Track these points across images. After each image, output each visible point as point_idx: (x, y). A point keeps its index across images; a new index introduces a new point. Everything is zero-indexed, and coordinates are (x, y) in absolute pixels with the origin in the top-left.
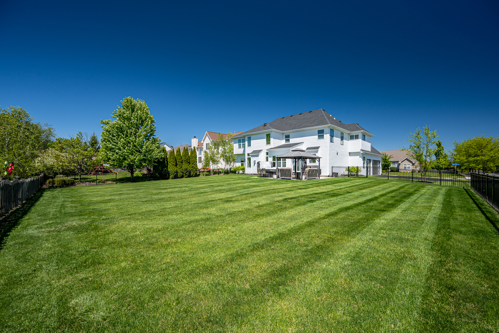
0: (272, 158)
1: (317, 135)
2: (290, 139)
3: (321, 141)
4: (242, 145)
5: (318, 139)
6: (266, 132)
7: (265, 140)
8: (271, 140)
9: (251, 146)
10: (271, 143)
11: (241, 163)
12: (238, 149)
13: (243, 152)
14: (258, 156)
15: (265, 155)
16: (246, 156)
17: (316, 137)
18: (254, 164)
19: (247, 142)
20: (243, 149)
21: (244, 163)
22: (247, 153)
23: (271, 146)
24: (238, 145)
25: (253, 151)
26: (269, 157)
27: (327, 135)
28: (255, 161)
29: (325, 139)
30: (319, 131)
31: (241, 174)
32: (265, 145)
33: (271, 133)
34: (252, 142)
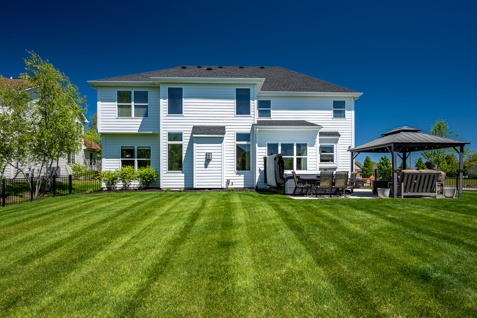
1: (331, 110)
2: (272, 111)
3: (339, 121)
4: (133, 108)
5: (334, 117)
6: (240, 82)
7: (232, 104)
8: (252, 105)
9: (184, 112)
10: (253, 113)
11: (122, 161)
12: (117, 118)
13: (138, 129)
14: (220, 141)
15: (233, 141)
16: (165, 141)
17: (330, 113)
18: (204, 163)
19: (165, 101)
20: (140, 120)
21: (136, 160)
22: (165, 132)
23: (253, 119)
24: (117, 107)
25: (192, 127)
26: (257, 144)
27: (350, 112)
28: (209, 153)
29: (347, 119)
30: (335, 102)
31: (135, 190)
32: (234, 116)
33: (252, 87)
34: (185, 102)
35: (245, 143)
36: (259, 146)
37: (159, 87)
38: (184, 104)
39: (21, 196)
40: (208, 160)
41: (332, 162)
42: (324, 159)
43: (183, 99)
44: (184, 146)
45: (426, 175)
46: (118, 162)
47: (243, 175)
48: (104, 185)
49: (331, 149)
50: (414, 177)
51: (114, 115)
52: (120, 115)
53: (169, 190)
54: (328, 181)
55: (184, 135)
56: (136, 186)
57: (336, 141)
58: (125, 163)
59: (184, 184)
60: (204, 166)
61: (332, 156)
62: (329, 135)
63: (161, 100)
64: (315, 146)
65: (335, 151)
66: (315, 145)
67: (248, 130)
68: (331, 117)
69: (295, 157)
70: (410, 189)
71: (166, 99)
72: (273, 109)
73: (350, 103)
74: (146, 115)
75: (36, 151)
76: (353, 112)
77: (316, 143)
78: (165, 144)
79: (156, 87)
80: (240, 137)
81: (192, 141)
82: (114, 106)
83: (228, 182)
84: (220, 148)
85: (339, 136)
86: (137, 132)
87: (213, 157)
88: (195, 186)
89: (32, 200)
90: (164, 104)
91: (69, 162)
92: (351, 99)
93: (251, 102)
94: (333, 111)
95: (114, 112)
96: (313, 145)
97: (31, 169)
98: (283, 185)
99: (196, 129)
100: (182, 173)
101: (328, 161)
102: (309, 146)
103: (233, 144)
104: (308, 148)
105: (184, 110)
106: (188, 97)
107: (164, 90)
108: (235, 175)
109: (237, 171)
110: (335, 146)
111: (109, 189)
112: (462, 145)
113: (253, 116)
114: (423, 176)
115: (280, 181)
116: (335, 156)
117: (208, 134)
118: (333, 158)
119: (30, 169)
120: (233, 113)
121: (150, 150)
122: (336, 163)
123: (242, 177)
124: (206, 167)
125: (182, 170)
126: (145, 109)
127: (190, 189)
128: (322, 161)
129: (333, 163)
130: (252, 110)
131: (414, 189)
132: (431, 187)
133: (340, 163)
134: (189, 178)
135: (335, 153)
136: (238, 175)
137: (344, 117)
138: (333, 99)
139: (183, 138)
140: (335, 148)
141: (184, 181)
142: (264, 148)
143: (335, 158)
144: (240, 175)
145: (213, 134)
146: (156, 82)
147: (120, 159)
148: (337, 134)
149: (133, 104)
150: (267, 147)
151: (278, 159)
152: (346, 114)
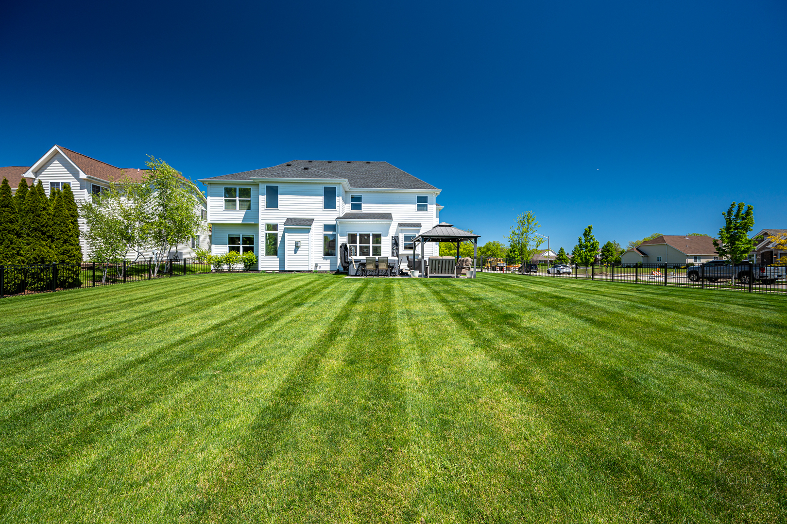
0: (347, 237)
1: (415, 204)
2: (363, 205)
3: (422, 214)
4: (238, 202)
5: (417, 210)
6: (327, 182)
7: (321, 199)
8: (337, 200)
9: (279, 207)
10: (338, 208)
11: (229, 247)
12: (224, 211)
13: (242, 220)
14: (308, 231)
15: (321, 231)
16: (263, 230)
17: (414, 207)
18: (294, 249)
19: (263, 197)
20: (243, 212)
21: (241, 246)
22: (263, 223)
23: (338, 212)
24: (224, 201)
25: (286, 219)
26: (338, 234)
27: (432, 206)
28: (298, 241)
29: (430, 212)
30: (418, 197)
31: (239, 272)
32: (322, 210)
33: (338, 186)
34: (281, 198)
35: (331, 233)
36: (341, 236)
37: (259, 185)
38: (279, 200)
39: (141, 276)
40: (297, 247)
43: (279, 195)
44: (279, 235)
45: (446, 260)
46: (226, 248)
48: (212, 268)
50: (437, 262)
51: (222, 208)
52: (227, 208)
53: (264, 272)
55: (279, 226)
56: (241, 269)
57: (418, 231)
58: (231, 249)
59: (278, 267)
60: (294, 252)
62: (411, 226)
63: (260, 196)
64: (388, 236)
67: (334, 223)
68: (415, 210)
69: (371, 245)
70: (435, 271)
71: (264, 195)
72: (364, 203)
73: (432, 198)
74: (249, 208)
75: (155, 238)
76: (435, 206)
77: (389, 234)
78: (263, 233)
79: (257, 185)
80: (327, 227)
81: (286, 230)
82: (222, 201)
83: (316, 266)
84: (307, 237)
85: (420, 227)
86: (241, 222)
87: (301, 244)
88: (286, 269)
89: (150, 279)
90: (263, 199)
91: (193, 247)
92: (433, 195)
93: (337, 198)
94: (417, 205)
95: (222, 205)
96: (386, 236)
97: (155, 253)
98: (347, 268)
99: (289, 221)
100: (278, 257)
102: (383, 236)
103: (321, 234)
104: (382, 238)
105: (279, 204)
106: (282, 194)
107: (263, 188)
108: (322, 260)
109: (324, 257)
111: (217, 271)
112: (475, 238)
113: (338, 210)
114: (444, 262)
115: (345, 265)
117: (297, 225)
119: (153, 253)
120: (321, 207)
121: (253, 238)
123: (328, 261)
124: (295, 253)
125: (277, 255)
126: (248, 204)
127: (282, 271)
130: (337, 205)
131: (438, 271)
132: (452, 270)
134: (282, 262)
136: (325, 260)
137: (426, 211)
138: (417, 195)
139: (279, 228)
141: (278, 264)
142: (345, 237)
145: (301, 225)
146: (255, 181)
147: (228, 245)
148: (420, 225)
149: (237, 199)
151: (343, 247)
152: (428, 208)
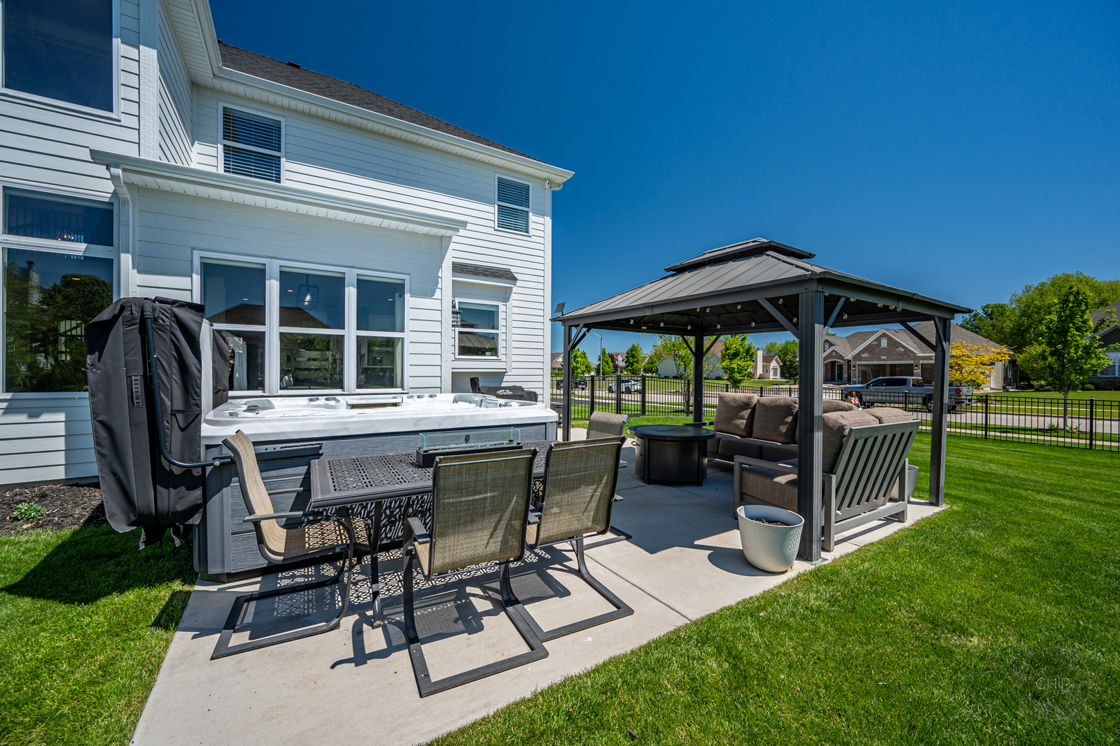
1: (490, 203)
2: (285, 164)
3: (511, 239)
5: (498, 226)
10: (130, 108)
17: (490, 211)
26: (126, 259)
27: (540, 220)
29: (533, 239)
41: (492, 355)
42: (471, 345)
47: (61, 417)
49: (490, 317)
50: (869, 445)
54: (494, 519)
57: (505, 295)
61: (494, 338)
62: (486, 275)
64: (438, 294)
65: (501, 322)
66: (438, 291)
68: (491, 223)
69: (351, 333)
72: (291, 159)
73: (540, 196)
76: (548, 221)
77: (439, 286)
85: (513, 282)
92: (545, 185)
93: (120, 49)
94: (496, 207)
96: (428, 293)
98: (196, 520)
101: (480, 351)
102: (413, 295)
104: (408, 301)
109: (9, 396)
110: (502, 308)
113: (130, 121)
114: (889, 439)
116: (502, 337)
118: (496, 343)
122: (503, 358)
128: (464, 350)
129: (495, 358)
130: (121, 91)
131: (853, 495)
133: (514, 358)
135: (502, 329)
136: (23, 418)
137: (525, 232)
138: (499, 173)
140: (502, 315)
143: (501, 344)
144: (38, 416)
148: (508, 276)
150: (197, 278)
152: (531, 225)
